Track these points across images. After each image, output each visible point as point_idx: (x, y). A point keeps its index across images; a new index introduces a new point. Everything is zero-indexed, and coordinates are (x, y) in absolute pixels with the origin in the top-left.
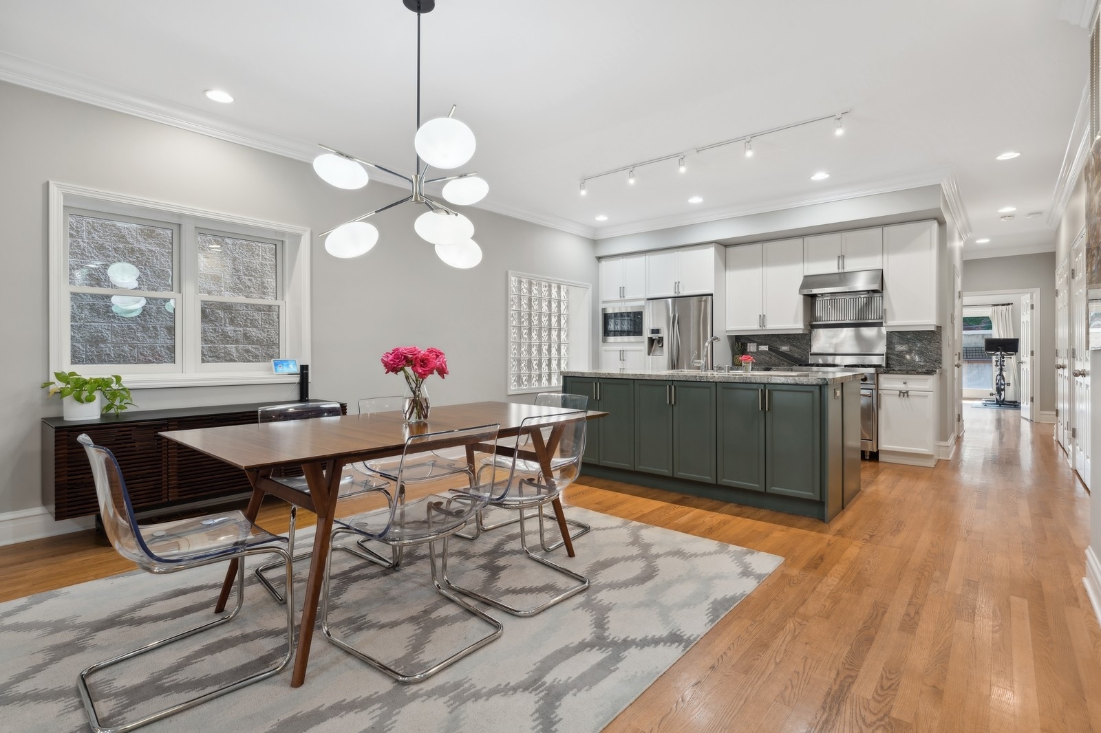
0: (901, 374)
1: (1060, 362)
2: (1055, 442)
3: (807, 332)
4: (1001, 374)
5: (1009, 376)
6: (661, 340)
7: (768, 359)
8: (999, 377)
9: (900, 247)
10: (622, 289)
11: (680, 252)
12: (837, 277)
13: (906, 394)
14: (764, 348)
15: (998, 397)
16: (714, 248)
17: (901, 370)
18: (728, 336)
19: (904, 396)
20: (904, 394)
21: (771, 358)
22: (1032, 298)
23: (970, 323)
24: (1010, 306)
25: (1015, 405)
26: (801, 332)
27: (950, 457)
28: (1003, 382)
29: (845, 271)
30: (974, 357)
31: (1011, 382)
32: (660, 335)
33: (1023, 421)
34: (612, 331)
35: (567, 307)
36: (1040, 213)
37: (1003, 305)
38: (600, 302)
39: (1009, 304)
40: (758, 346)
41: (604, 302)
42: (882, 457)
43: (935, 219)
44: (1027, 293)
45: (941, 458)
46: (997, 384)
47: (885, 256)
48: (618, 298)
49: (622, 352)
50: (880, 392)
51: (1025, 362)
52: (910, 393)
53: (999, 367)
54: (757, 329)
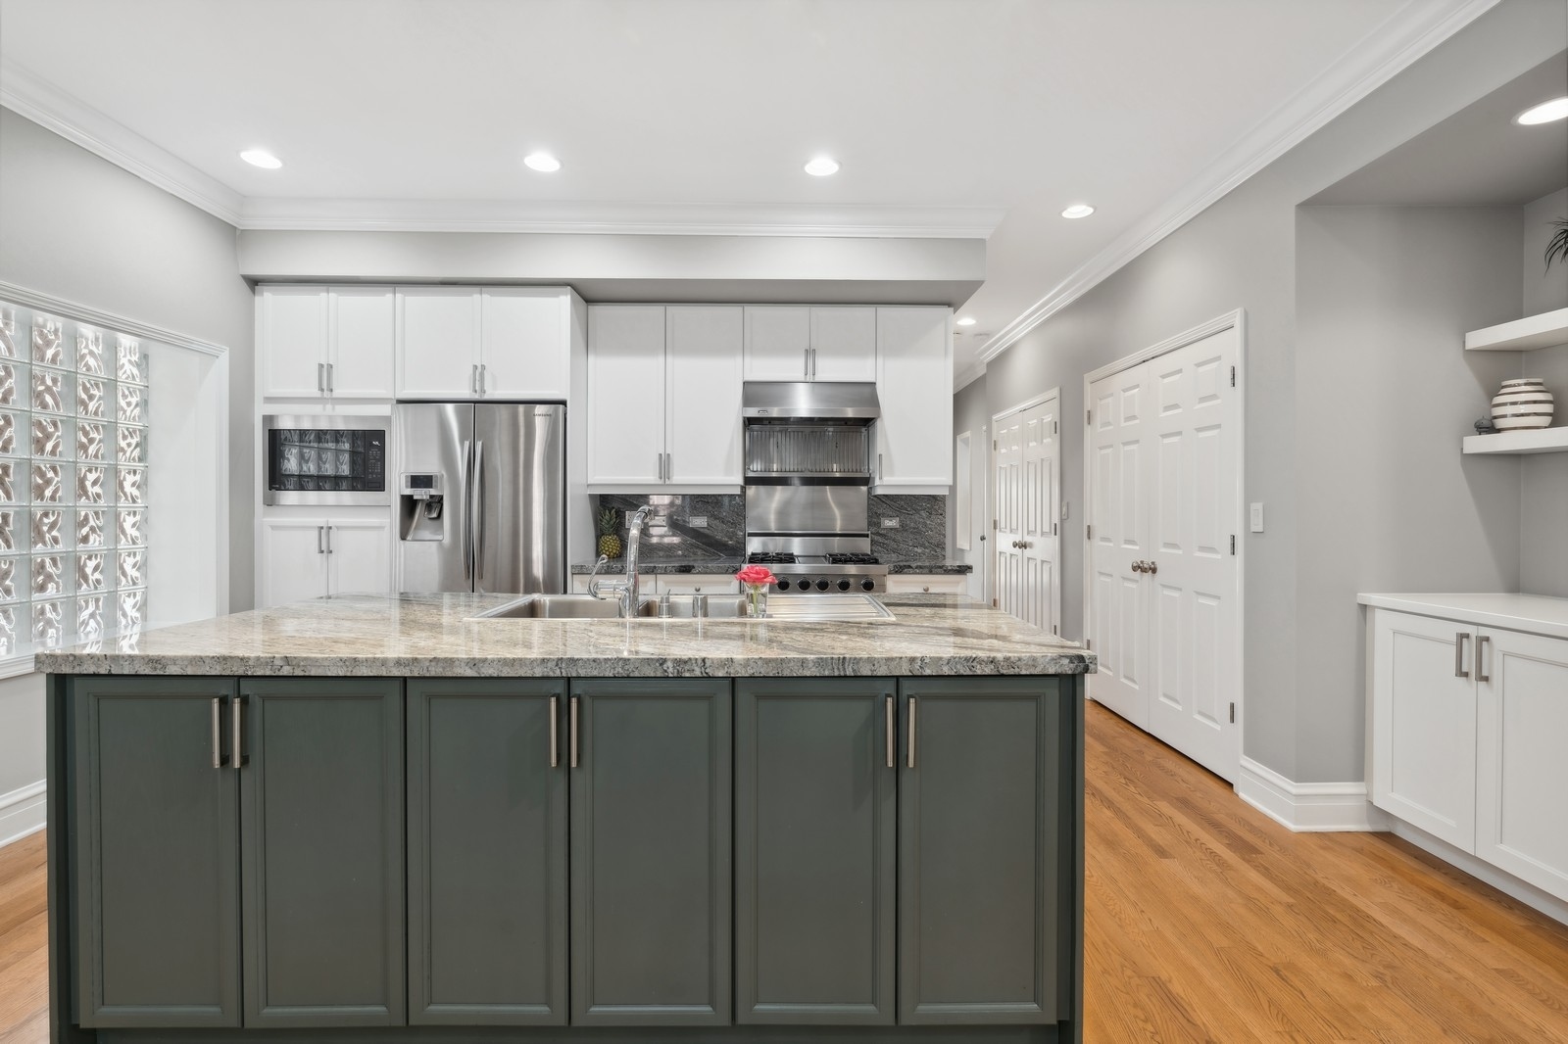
0: (921, 574)
6: (436, 503)
10: (325, 371)
11: (486, 297)
16: (569, 297)
17: (921, 567)
18: (589, 495)
29: (818, 379)
32: (433, 492)
34: (293, 476)
35: (144, 404)
38: (259, 401)
41: (269, 400)
43: (949, 305)
47: (880, 360)
48: (315, 392)
49: (325, 531)
54: (653, 483)
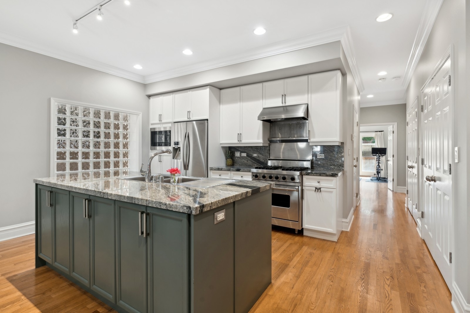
0: (316, 176)
1: (410, 164)
2: (406, 209)
3: (267, 145)
4: (379, 165)
5: (382, 166)
6: (179, 149)
7: (246, 161)
8: (378, 166)
9: (318, 89)
10: (160, 116)
11: (191, 92)
12: (282, 109)
13: (319, 190)
14: (244, 155)
15: (377, 176)
16: (209, 89)
17: (316, 173)
18: (222, 147)
19: (318, 191)
20: (318, 189)
21: (248, 161)
22: (393, 127)
23: (366, 140)
24: (383, 132)
25: (385, 180)
26: (261, 145)
27: (349, 230)
28: (379, 169)
29: (287, 104)
30: (368, 155)
31: (383, 168)
32: (179, 146)
33: (389, 191)
36: (399, 77)
37: (380, 131)
38: (150, 124)
39: (382, 131)
40: (241, 153)
41: (152, 124)
42: (305, 233)
43: (339, 69)
44: (391, 125)
45: (344, 230)
46: (377, 170)
47: (309, 95)
48: (158, 122)
49: (160, 157)
50: (304, 188)
51: (390, 161)
52: (322, 189)
53: (378, 162)
54: (237, 143)
